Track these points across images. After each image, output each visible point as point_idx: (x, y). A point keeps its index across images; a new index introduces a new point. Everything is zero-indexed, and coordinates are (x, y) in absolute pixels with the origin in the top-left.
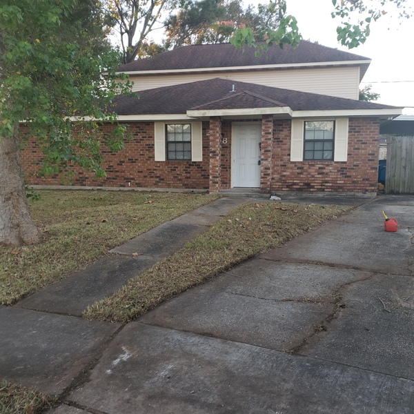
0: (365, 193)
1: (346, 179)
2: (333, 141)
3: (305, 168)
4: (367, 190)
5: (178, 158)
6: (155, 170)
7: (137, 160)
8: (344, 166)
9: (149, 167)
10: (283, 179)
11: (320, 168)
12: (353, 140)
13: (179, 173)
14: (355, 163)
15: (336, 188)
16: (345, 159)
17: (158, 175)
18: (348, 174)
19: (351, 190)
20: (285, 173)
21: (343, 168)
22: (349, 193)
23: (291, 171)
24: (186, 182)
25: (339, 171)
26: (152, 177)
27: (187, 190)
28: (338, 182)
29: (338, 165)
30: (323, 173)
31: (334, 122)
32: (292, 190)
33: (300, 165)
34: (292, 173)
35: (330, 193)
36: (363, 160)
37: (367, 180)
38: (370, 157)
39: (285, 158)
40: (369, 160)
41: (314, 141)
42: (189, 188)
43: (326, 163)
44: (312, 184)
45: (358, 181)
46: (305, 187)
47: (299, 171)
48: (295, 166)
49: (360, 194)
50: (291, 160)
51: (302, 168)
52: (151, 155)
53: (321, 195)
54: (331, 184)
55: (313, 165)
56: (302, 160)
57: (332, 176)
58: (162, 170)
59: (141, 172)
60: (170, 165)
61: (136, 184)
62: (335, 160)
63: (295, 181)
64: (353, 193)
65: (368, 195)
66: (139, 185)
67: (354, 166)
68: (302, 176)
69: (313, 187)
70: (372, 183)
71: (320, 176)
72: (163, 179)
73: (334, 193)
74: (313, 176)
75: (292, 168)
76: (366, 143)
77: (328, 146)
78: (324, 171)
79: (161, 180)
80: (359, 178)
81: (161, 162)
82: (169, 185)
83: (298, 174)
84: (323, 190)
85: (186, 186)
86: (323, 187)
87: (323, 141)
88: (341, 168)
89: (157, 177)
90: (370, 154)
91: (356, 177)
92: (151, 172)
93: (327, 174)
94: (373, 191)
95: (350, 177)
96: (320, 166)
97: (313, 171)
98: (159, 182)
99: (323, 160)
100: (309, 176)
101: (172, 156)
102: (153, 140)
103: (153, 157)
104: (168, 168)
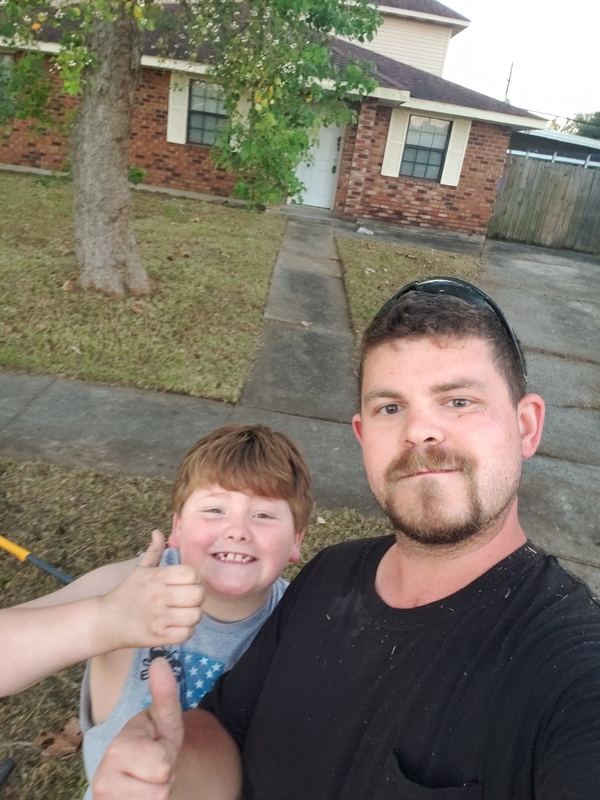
0: (470, 235)
1: (451, 212)
2: (443, 153)
3: (399, 188)
4: (474, 232)
5: (206, 141)
6: (166, 157)
7: (135, 134)
8: (452, 192)
9: (157, 151)
10: (367, 200)
11: (419, 191)
12: (471, 156)
13: (206, 167)
14: (468, 190)
15: (436, 224)
16: (455, 183)
17: (171, 166)
18: (455, 205)
19: (453, 229)
20: (370, 192)
21: (450, 196)
22: (451, 233)
23: (378, 189)
24: (216, 185)
25: (443, 199)
26: (160, 168)
27: (217, 198)
28: (440, 215)
29: (445, 191)
30: (422, 200)
31: (451, 123)
32: (376, 219)
33: (392, 183)
34: (381, 193)
35: (426, 230)
36: (478, 187)
37: (478, 217)
38: (488, 185)
39: (375, 168)
40: (486, 189)
41: (418, 148)
42: (220, 195)
43: (430, 185)
44: (405, 214)
45: (465, 217)
46: (395, 216)
47: (390, 191)
48: (387, 182)
49: (464, 236)
50: (383, 173)
51: (395, 188)
52: (160, 130)
53: (414, 231)
54: (429, 217)
55: (411, 186)
56: (397, 176)
57: (434, 205)
58: (177, 159)
59: (142, 157)
60: (192, 153)
62: (442, 182)
63: (382, 206)
64: (455, 234)
65: (474, 238)
67: (465, 194)
68: (393, 199)
69: (405, 218)
70: (483, 222)
71: (418, 203)
72: (178, 175)
73: (433, 231)
74: (408, 202)
75: (381, 186)
76: (487, 163)
77: (435, 158)
78: (424, 196)
79: (174, 176)
80: (468, 214)
81: (179, 145)
82: (187, 187)
83: (389, 195)
84: (417, 224)
85: (217, 191)
86: (419, 220)
87: (430, 150)
88: (448, 195)
89: (168, 170)
90: (488, 180)
91: (464, 210)
92: (158, 159)
93: (427, 201)
94: (481, 233)
95: (456, 209)
96: (421, 188)
97: (409, 194)
98: (172, 179)
99: (425, 179)
100: (403, 201)
101: (196, 137)
102: (167, 103)
103: (164, 134)
104: (189, 156)
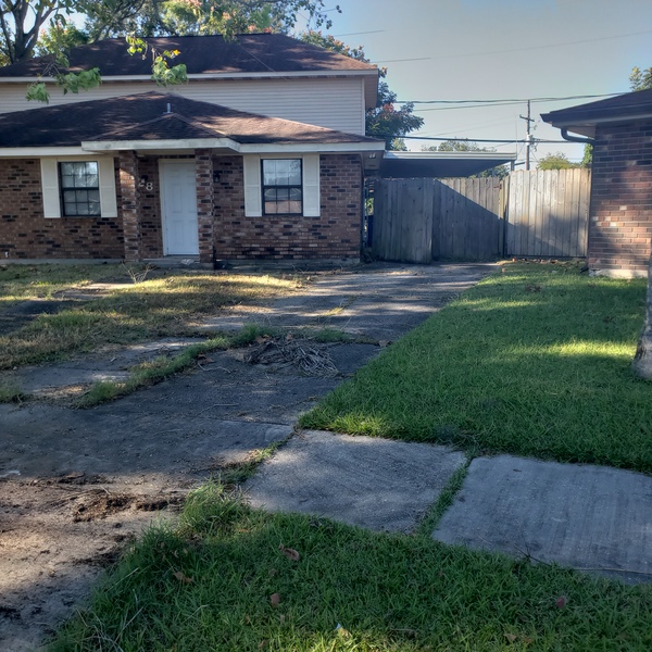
1: (320, 241)
2: (300, 187)
3: (265, 227)
4: (347, 256)
5: (80, 213)
6: (46, 231)
7: (16, 217)
8: (316, 222)
9: (37, 228)
10: (237, 242)
11: (285, 226)
12: (326, 187)
13: (82, 235)
14: (331, 218)
15: (309, 254)
16: (317, 214)
17: (51, 239)
18: (323, 234)
19: (328, 257)
20: (238, 234)
21: (315, 226)
22: (326, 261)
23: (246, 230)
24: (94, 250)
25: (310, 230)
26: (41, 243)
27: (97, 261)
28: (311, 245)
29: (309, 222)
30: (290, 234)
31: (301, 160)
32: (250, 257)
33: (258, 223)
35: (300, 261)
36: (341, 214)
37: (347, 241)
38: (350, 210)
39: (238, 211)
40: (349, 214)
41: (276, 188)
42: (99, 258)
43: (294, 219)
44: (276, 249)
45: (336, 244)
46: (268, 253)
47: (258, 230)
48: (252, 223)
51: (261, 227)
52: (37, 209)
53: (288, 264)
54: (300, 249)
55: (277, 223)
56: (260, 215)
57: (302, 238)
59: (24, 235)
60: (69, 225)
61: (17, 253)
62: (305, 215)
64: (330, 260)
66: (22, 255)
67: (330, 222)
68: (262, 238)
69: (278, 253)
70: (354, 245)
71: (286, 237)
72: (58, 246)
73: (306, 261)
74: (277, 238)
78: (291, 230)
79: (55, 246)
80: (337, 240)
81: (55, 220)
82: (68, 255)
83: (257, 234)
84: (291, 257)
85: (95, 255)
86: (291, 253)
87: (288, 187)
88: (313, 226)
89: (49, 243)
90: (349, 206)
91: (332, 238)
92: (39, 234)
93: (295, 234)
94: (355, 257)
95: (325, 238)
96: (286, 223)
97: (276, 230)
98: (53, 250)
99: (289, 215)
101: (71, 210)
102: (41, 186)
103: (42, 212)
104: (66, 228)
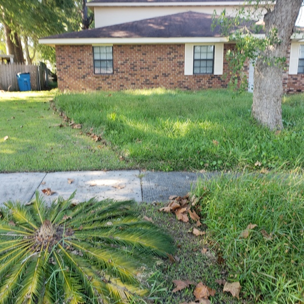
5: (202, 72)
6: (184, 82)
7: (169, 74)
9: (179, 80)
26: (181, 88)
34: (289, 83)
44: (302, 91)
47: (294, 81)
48: (292, 77)
50: (290, 74)
51: (296, 79)
52: (181, 70)
55: (303, 77)
58: (190, 82)
63: (291, 89)
68: (296, 85)
75: (289, 79)
81: (189, 76)
83: (293, 83)
89: (185, 88)
92: (180, 83)
100: (300, 85)
101: (197, 71)
102: (184, 58)
103: (183, 72)
104: (194, 80)
